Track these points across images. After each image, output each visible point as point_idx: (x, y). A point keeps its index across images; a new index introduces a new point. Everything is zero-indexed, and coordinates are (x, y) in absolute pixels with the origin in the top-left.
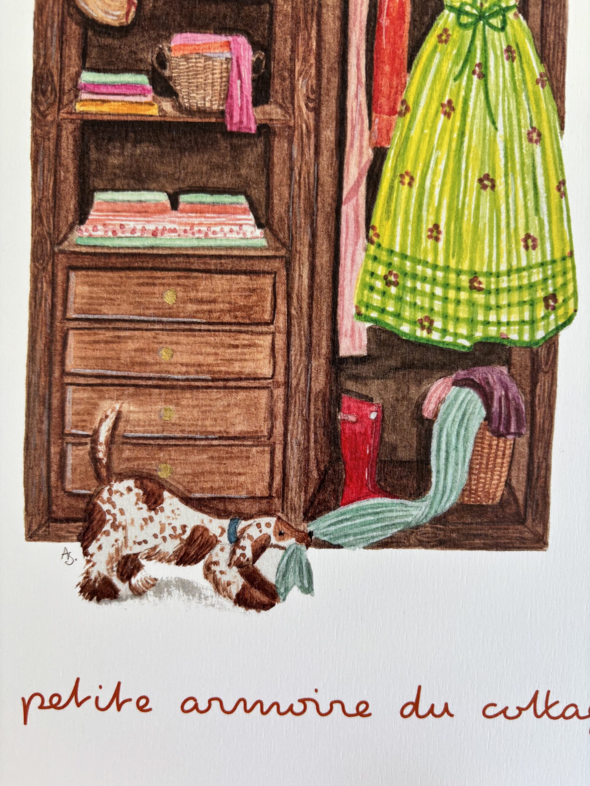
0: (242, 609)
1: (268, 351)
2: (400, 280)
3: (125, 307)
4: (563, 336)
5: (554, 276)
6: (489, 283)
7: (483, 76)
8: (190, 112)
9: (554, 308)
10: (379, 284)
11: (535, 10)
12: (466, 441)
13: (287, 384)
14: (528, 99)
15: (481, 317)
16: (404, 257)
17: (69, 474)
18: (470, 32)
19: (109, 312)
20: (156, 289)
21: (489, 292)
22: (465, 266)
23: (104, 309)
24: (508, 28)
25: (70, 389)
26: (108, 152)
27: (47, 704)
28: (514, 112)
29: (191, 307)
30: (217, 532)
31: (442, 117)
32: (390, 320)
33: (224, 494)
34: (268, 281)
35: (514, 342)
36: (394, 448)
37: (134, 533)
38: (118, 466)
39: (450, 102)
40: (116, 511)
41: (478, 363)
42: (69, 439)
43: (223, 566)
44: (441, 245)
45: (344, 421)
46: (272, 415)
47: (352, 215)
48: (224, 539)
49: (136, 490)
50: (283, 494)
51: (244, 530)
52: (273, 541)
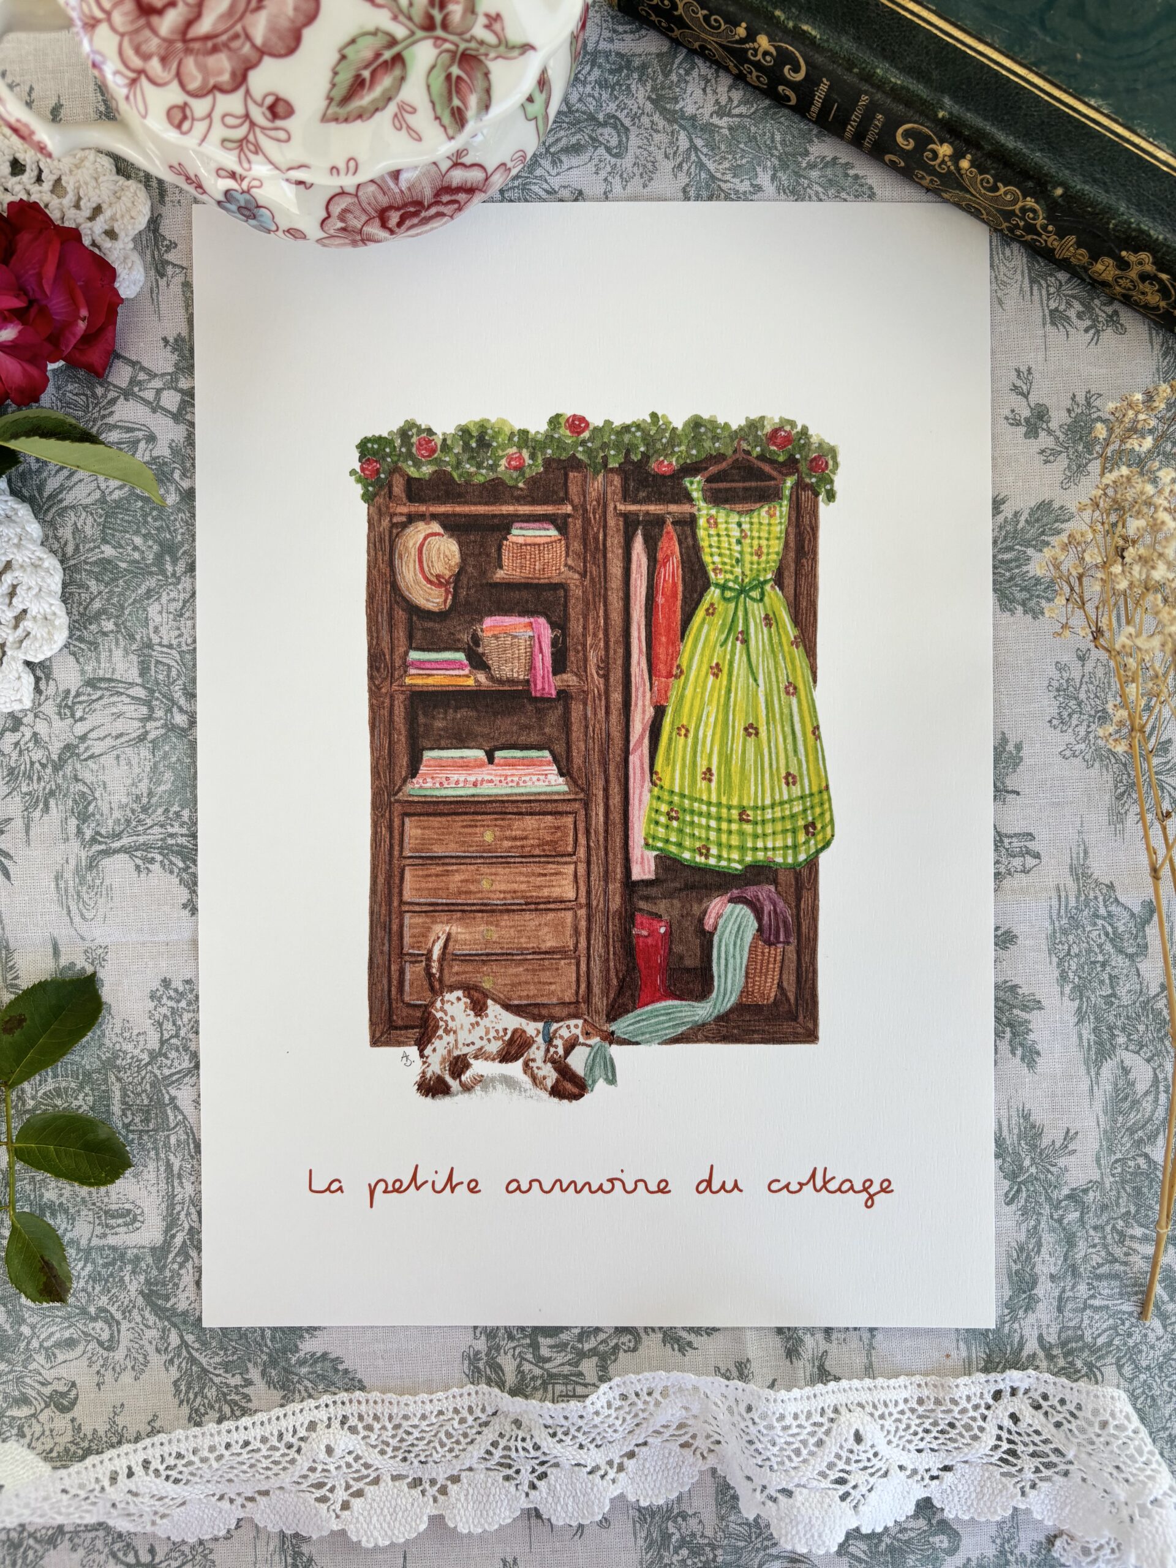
0: (556, 1100)
1: (571, 877)
2: (680, 815)
3: (452, 846)
4: (823, 857)
5: (812, 807)
6: (756, 816)
7: (745, 642)
8: (500, 681)
9: (813, 834)
10: (663, 819)
11: (789, 581)
12: (742, 950)
13: (589, 905)
14: (784, 658)
15: (750, 844)
16: (683, 796)
17: (407, 988)
18: (732, 605)
19: (438, 850)
20: (478, 830)
21: (756, 823)
22: (735, 802)
23: (435, 848)
24: (766, 599)
25: (407, 915)
26: (433, 717)
27: (390, 1188)
28: (773, 670)
29: (507, 844)
30: (534, 1033)
31: (711, 678)
32: (673, 849)
33: (538, 1001)
34: (570, 820)
35: (779, 864)
36: (681, 958)
37: (463, 1036)
38: (449, 980)
39: (717, 665)
40: (448, 1018)
41: (749, 883)
42: (407, 958)
43: (539, 1063)
44: (714, 785)
45: (638, 936)
46: (576, 931)
47: (638, 763)
48: (540, 1039)
49: (464, 1000)
50: (588, 1001)
51: (556, 1031)
52: (581, 1040)
